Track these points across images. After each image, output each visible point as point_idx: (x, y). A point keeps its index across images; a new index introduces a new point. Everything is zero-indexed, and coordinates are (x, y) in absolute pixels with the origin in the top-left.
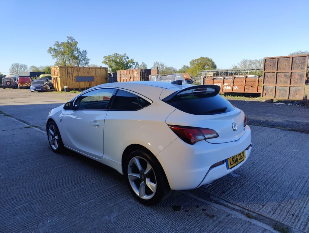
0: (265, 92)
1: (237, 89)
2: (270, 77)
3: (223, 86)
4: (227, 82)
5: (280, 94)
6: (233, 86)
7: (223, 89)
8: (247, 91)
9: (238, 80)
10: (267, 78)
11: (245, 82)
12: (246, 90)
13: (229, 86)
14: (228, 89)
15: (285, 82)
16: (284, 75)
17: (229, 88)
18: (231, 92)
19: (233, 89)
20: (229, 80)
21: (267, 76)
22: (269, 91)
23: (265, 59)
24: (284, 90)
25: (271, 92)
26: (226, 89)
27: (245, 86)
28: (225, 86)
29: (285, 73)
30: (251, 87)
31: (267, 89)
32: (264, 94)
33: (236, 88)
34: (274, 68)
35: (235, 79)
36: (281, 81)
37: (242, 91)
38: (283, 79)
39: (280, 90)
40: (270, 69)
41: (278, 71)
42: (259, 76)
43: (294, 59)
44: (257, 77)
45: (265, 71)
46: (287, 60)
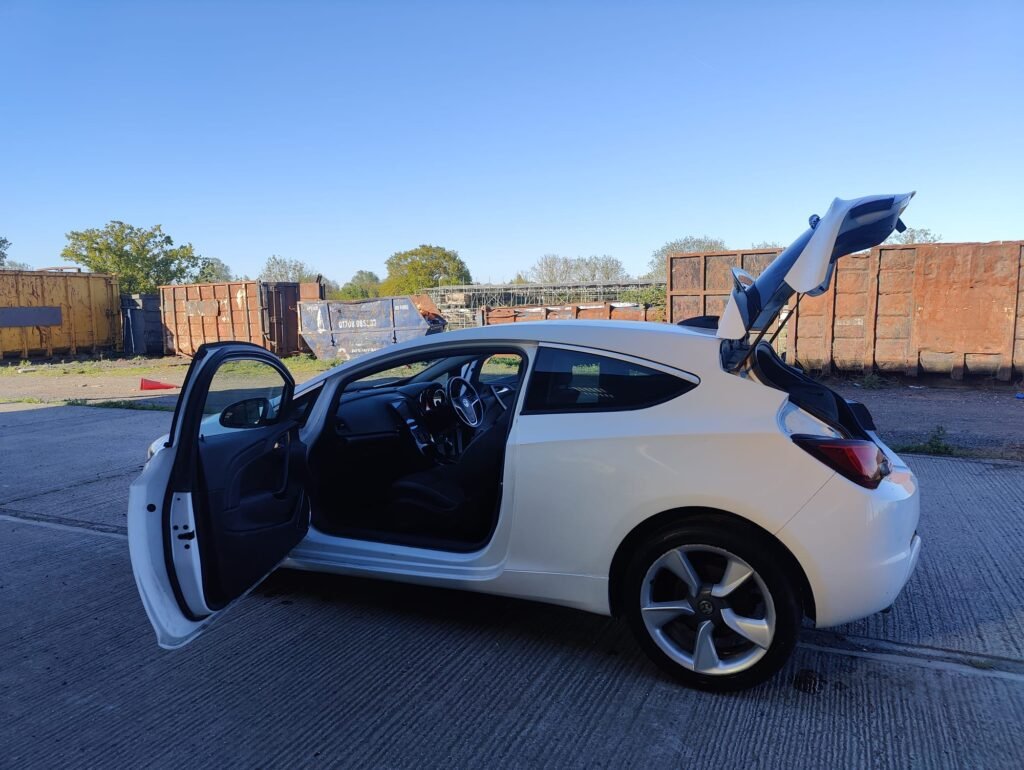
2: (688, 307)
10: (680, 309)
21: (679, 306)
23: (672, 259)
34: (696, 282)
40: (685, 287)
41: (707, 292)
42: (647, 306)
43: (747, 258)
44: (642, 307)
45: (674, 292)
46: (728, 262)
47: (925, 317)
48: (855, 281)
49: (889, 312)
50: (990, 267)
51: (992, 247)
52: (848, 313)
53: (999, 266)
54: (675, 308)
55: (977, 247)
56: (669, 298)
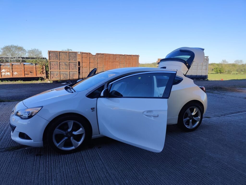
0: (52, 76)
1: (17, 74)
2: (55, 65)
3: (1, 72)
4: (4, 69)
5: (63, 77)
6: (12, 72)
7: (1, 75)
8: (27, 76)
9: (17, 66)
10: (52, 65)
11: (24, 68)
12: (25, 75)
13: (8, 72)
14: (7, 75)
15: (65, 69)
16: (65, 64)
17: (8, 73)
18: (12, 77)
19: (13, 75)
20: (6, 66)
21: (52, 64)
22: (55, 74)
23: (49, 52)
24: (66, 74)
25: (57, 75)
26: (5, 75)
27: (24, 71)
28: (3, 72)
29: (65, 63)
30: (30, 72)
31: (53, 73)
32: (52, 78)
33: (15, 73)
34: (57, 58)
35: (13, 65)
36: (63, 68)
37: (23, 76)
38: (64, 67)
39: (63, 74)
40: (54, 59)
41: (60, 61)
42: (36, 64)
43: (70, 53)
44: (34, 64)
45: (51, 61)
46: (65, 54)
47: (106, 68)
48: (93, 60)
49: (100, 67)
50: (115, 59)
51: (116, 55)
52: (92, 67)
53: (117, 59)
54: (51, 65)
55: (113, 55)
56: (49, 62)
